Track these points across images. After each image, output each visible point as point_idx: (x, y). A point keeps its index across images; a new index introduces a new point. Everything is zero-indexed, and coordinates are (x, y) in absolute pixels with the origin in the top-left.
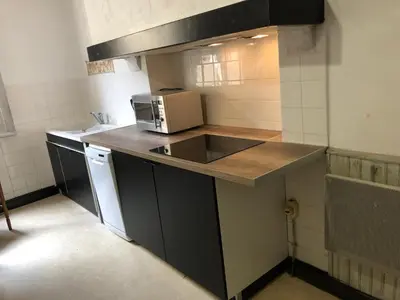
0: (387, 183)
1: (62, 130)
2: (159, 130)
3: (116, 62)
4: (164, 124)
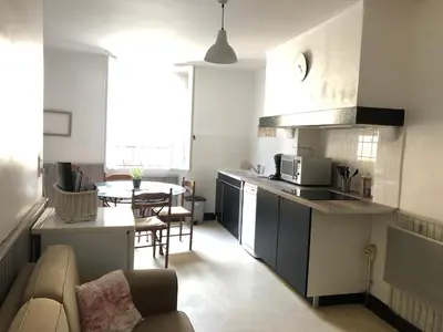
0: (420, 233)
2: (294, 181)
3: (279, 130)
4: (299, 177)
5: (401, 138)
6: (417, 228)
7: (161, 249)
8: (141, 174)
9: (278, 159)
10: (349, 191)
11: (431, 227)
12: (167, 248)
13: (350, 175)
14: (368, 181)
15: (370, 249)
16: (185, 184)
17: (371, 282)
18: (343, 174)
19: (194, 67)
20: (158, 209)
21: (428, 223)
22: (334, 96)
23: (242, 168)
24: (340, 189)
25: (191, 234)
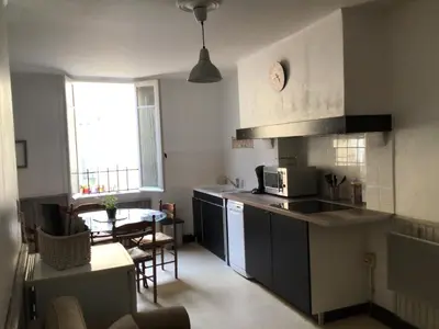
0: (419, 237)
1: (205, 189)
2: (281, 194)
4: (286, 189)
5: (390, 143)
6: (416, 232)
7: (145, 282)
8: (113, 202)
9: (260, 171)
10: (339, 200)
11: (430, 230)
12: (155, 281)
13: (338, 182)
14: (358, 187)
15: (369, 258)
16: (163, 208)
17: (373, 291)
18: (331, 182)
19: (159, 80)
20: (138, 239)
21: (426, 226)
22: (318, 106)
23: (218, 183)
24: (329, 198)
25: (176, 261)
